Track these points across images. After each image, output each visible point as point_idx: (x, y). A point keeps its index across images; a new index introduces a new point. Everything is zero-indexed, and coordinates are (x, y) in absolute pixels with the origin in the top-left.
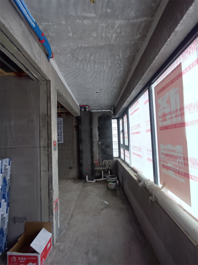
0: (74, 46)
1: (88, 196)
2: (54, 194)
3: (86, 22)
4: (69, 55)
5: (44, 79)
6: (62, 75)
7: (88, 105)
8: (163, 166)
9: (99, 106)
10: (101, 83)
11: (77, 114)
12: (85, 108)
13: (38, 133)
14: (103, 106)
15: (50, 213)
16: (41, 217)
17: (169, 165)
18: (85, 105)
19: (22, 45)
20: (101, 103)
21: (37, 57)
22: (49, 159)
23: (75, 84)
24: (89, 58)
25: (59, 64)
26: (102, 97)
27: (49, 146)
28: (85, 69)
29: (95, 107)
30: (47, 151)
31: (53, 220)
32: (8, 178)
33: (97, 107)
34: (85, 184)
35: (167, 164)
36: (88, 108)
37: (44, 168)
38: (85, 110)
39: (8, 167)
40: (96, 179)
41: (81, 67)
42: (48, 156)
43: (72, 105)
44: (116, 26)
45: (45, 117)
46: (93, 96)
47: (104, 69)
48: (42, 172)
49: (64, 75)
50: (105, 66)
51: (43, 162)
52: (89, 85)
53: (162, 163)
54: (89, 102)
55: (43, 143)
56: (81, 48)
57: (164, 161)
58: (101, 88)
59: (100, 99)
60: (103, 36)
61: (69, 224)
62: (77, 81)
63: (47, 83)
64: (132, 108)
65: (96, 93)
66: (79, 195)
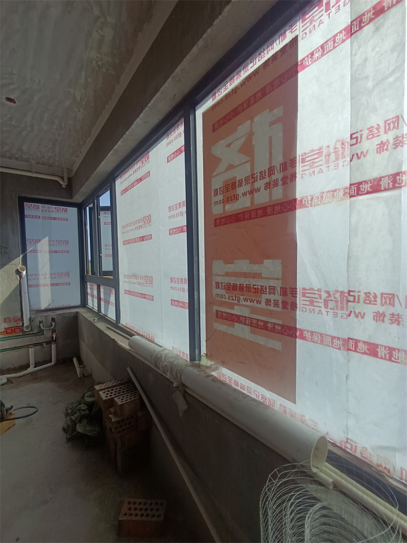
8: (217, 316)
10: (31, 61)
14: (34, 162)
17: (237, 311)
20: (25, 148)
26: (32, 126)
35: (233, 309)
40: (7, 375)
53: (216, 308)
57: (222, 304)
58: (28, 86)
59: (24, 133)
64: (126, 177)
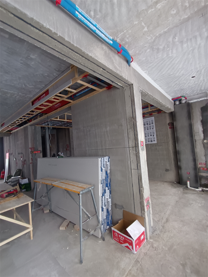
0: (152, 38)
1: (189, 205)
2: (144, 192)
5: (127, 84)
6: (145, 74)
7: (184, 95)
9: (201, 94)
11: (170, 109)
12: (180, 101)
13: (127, 135)
15: (142, 208)
18: (179, 96)
19: (104, 64)
20: (203, 88)
21: (118, 68)
22: (137, 158)
23: (162, 77)
24: (173, 41)
25: (141, 64)
26: (204, 80)
27: (136, 146)
28: (171, 55)
29: (194, 95)
30: (135, 151)
31: (145, 216)
32: (109, 172)
33: (197, 94)
34: (186, 191)
36: (184, 100)
37: (134, 166)
38: (180, 103)
39: (108, 163)
40: (202, 188)
41: (165, 56)
42: (136, 156)
43: (161, 101)
45: (131, 119)
46: (189, 83)
47: (198, 43)
48: (132, 170)
49: (147, 72)
50: (199, 39)
52: (179, 71)
54: (185, 92)
55: (132, 144)
56: (160, 35)
58: (198, 69)
59: (201, 84)
60: (186, 6)
61: (163, 227)
62: (163, 73)
63: (130, 87)
65: (193, 77)
66: (177, 202)
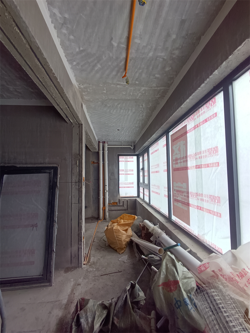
0: (106, 98)
2: (83, 224)
3: (118, 86)
4: (100, 103)
5: (78, 123)
6: (88, 116)
8: (175, 200)
9: (118, 142)
10: (125, 122)
11: (96, 149)
13: (71, 170)
14: (123, 142)
15: (79, 239)
16: (71, 243)
17: (179, 199)
19: (72, 105)
20: (121, 139)
23: (99, 123)
24: (117, 105)
25: (89, 108)
26: (123, 134)
27: (80, 181)
28: (111, 112)
30: (78, 186)
33: (116, 142)
37: (75, 200)
41: (108, 111)
42: (79, 190)
44: (141, 90)
45: (77, 156)
46: (114, 133)
47: (129, 113)
48: (73, 205)
49: (90, 115)
50: (130, 111)
51: (74, 195)
52: (112, 124)
53: (174, 198)
55: (75, 179)
56: (111, 99)
57: (176, 196)
58: (123, 127)
59: (121, 136)
60: (130, 94)
62: (102, 120)
63: (79, 126)
64: (152, 148)
